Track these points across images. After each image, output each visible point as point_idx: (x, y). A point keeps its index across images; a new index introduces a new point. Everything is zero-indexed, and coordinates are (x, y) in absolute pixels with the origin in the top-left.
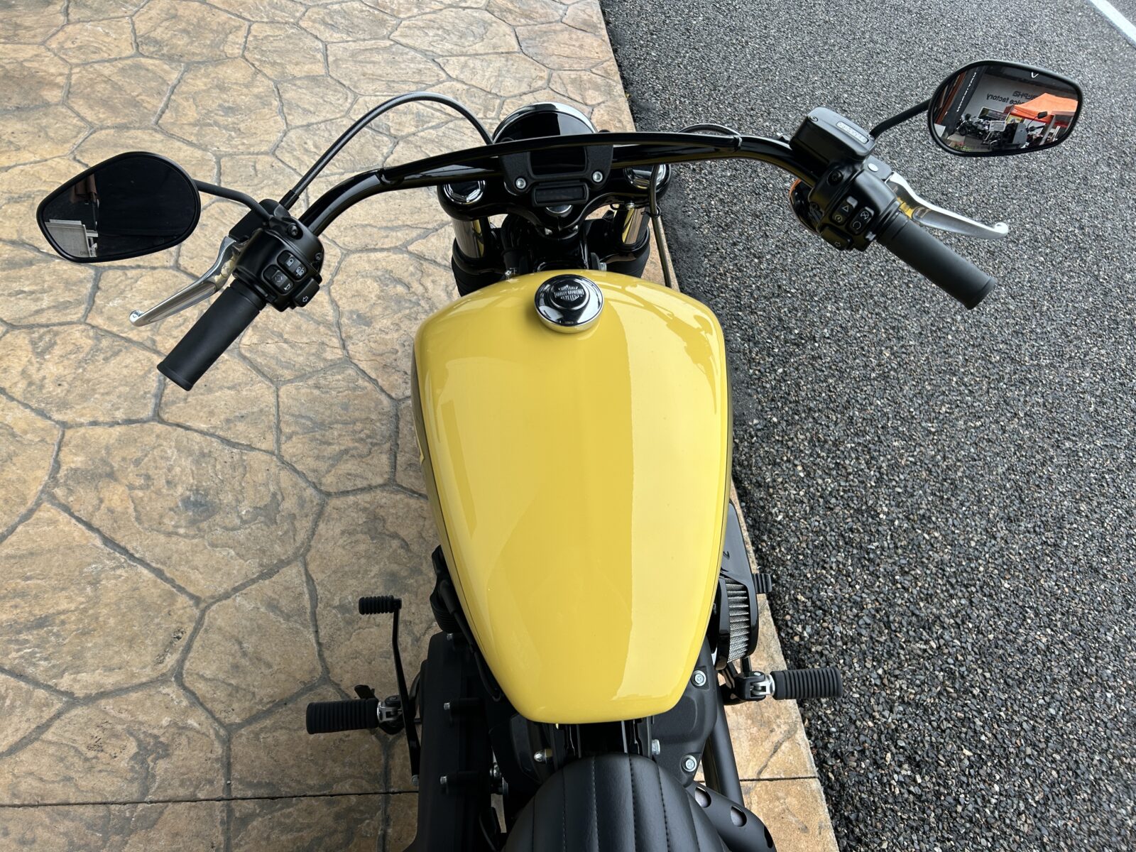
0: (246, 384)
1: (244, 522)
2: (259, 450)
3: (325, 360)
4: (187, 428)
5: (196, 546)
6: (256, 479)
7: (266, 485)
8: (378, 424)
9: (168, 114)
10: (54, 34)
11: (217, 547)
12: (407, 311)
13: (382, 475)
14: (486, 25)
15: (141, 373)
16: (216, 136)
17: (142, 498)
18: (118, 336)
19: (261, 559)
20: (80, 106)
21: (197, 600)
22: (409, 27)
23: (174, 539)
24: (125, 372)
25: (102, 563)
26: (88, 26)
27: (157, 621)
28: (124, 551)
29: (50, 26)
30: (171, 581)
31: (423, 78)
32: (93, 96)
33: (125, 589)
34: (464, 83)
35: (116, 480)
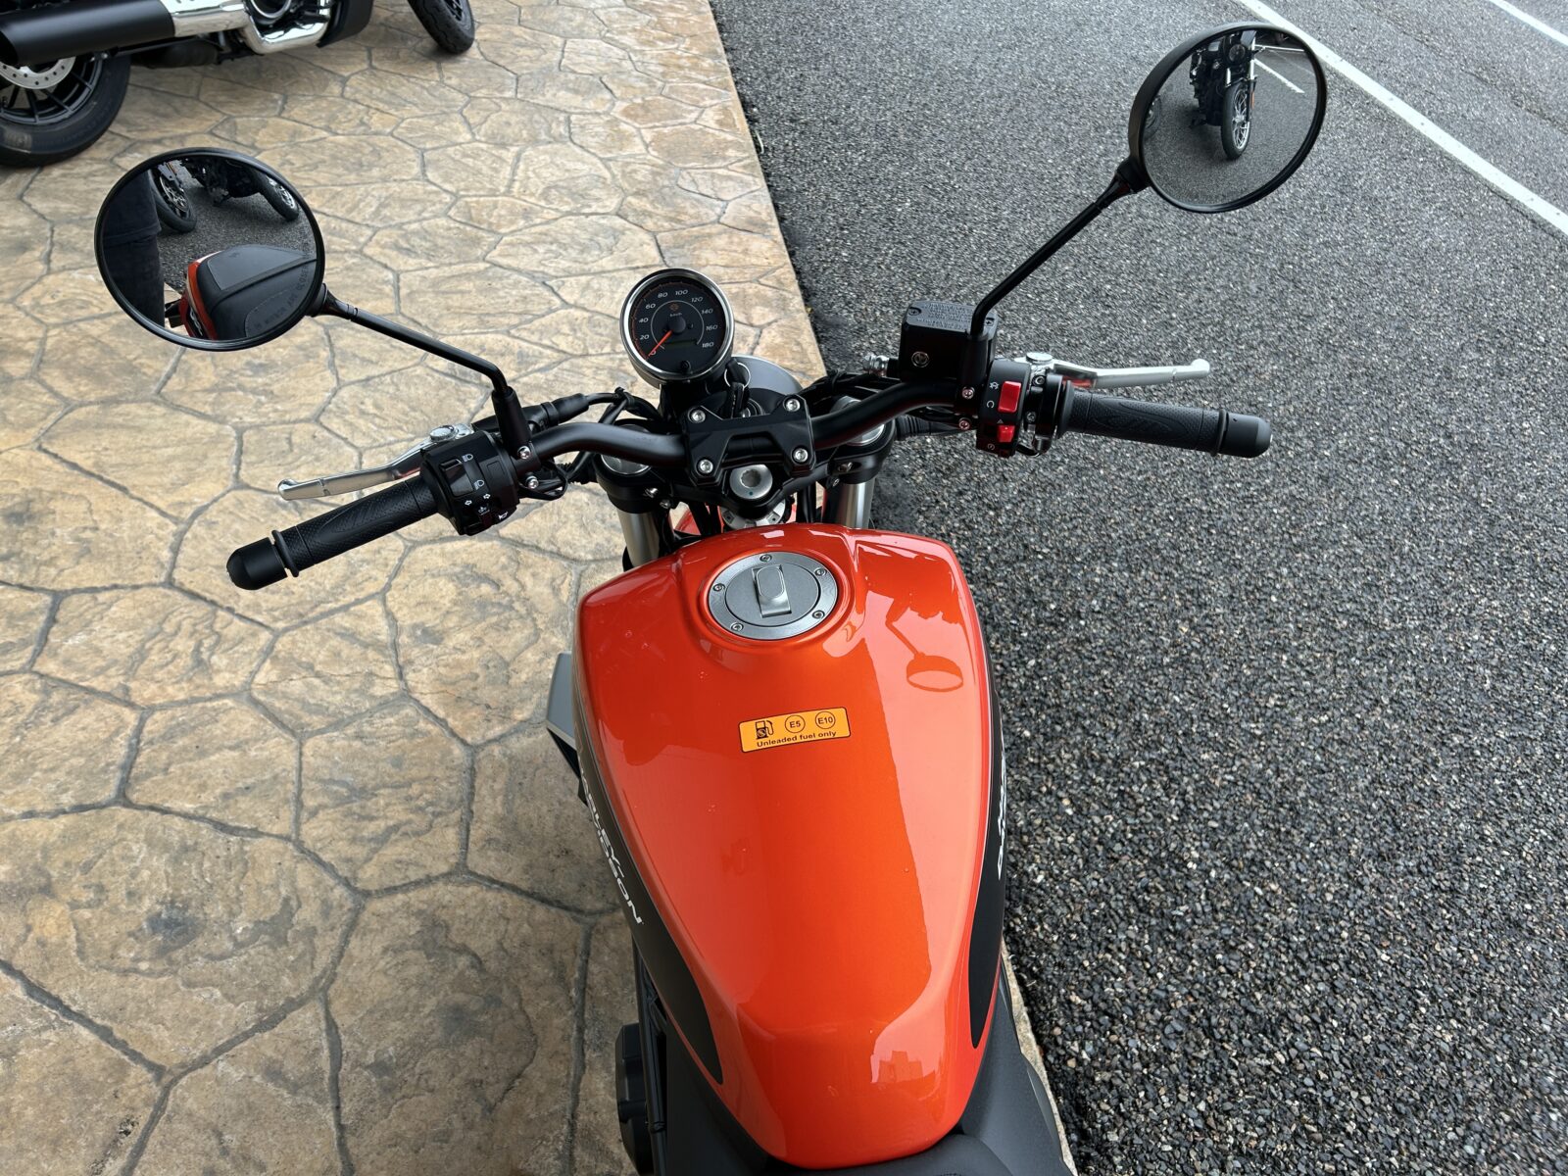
0: (256, 740)
1: (239, 945)
2: (269, 835)
3: (373, 697)
4: (165, 811)
5: (165, 986)
6: (260, 879)
7: (275, 886)
8: (444, 784)
9: (175, 379)
10: (28, 288)
11: (195, 986)
12: (494, 619)
13: (446, 859)
14: (616, 234)
15: (102, 736)
16: (239, 402)
17: (88, 921)
18: (77, 686)
19: (260, 1000)
20: (55, 379)
21: (158, 1070)
22: (511, 244)
23: (132, 978)
24: (81, 736)
25: (22, 1023)
26: (76, 274)
27: (96, 1107)
28: (56, 1003)
29: (24, 278)
30: (122, 1045)
31: (529, 307)
32: (73, 364)
33: (53, 1060)
34: (585, 309)
35: (53, 896)
